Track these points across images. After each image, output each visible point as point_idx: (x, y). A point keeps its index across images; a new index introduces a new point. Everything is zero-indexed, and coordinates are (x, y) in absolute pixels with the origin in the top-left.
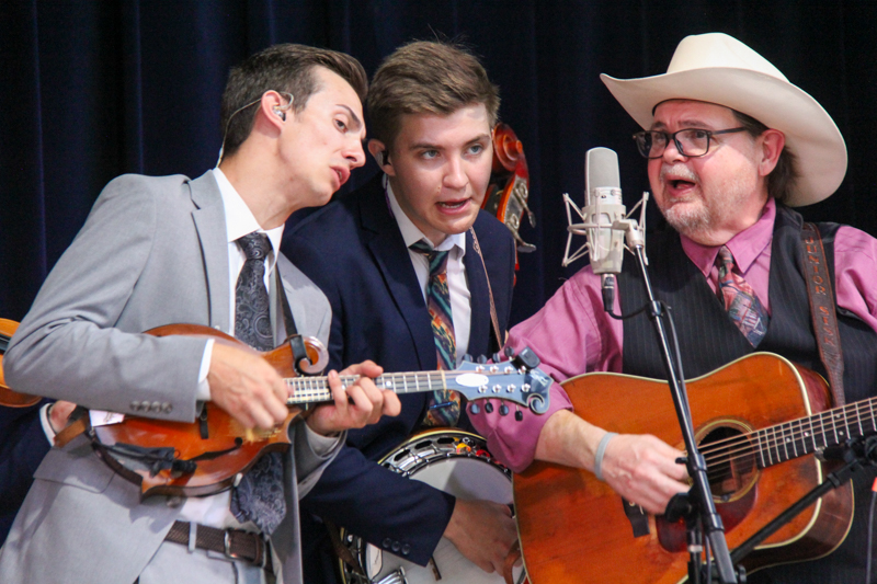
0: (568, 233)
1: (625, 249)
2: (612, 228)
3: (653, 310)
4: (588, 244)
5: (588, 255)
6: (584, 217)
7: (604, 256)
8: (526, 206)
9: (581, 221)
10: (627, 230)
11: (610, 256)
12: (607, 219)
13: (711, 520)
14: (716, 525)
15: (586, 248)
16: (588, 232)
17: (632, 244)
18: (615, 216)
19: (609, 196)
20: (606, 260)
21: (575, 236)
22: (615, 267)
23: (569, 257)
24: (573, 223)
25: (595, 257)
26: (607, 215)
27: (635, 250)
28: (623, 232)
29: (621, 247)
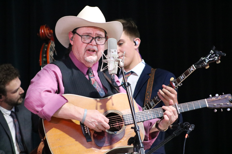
0: (102, 62)
1: (118, 67)
2: (115, 61)
3: (126, 85)
4: (108, 65)
5: (108, 69)
6: (107, 58)
7: (112, 69)
8: (54, 49)
9: (106, 59)
10: (119, 62)
11: (114, 69)
12: (113, 59)
13: (140, 144)
14: (142, 146)
15: (107, 67)
16: (108, 62)
17: (120, 66)
18: (116, 58)
19: (114, 52)
20: (113, 70)
21: (104, 63)
22: (115, 72)
23: (102, 69)
24: (104, 59)
25: (110, 69)
26: (113, 57)
27: (121, 68)
28: (118, 62)
29: (117, 66)
